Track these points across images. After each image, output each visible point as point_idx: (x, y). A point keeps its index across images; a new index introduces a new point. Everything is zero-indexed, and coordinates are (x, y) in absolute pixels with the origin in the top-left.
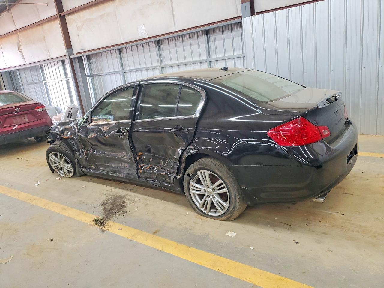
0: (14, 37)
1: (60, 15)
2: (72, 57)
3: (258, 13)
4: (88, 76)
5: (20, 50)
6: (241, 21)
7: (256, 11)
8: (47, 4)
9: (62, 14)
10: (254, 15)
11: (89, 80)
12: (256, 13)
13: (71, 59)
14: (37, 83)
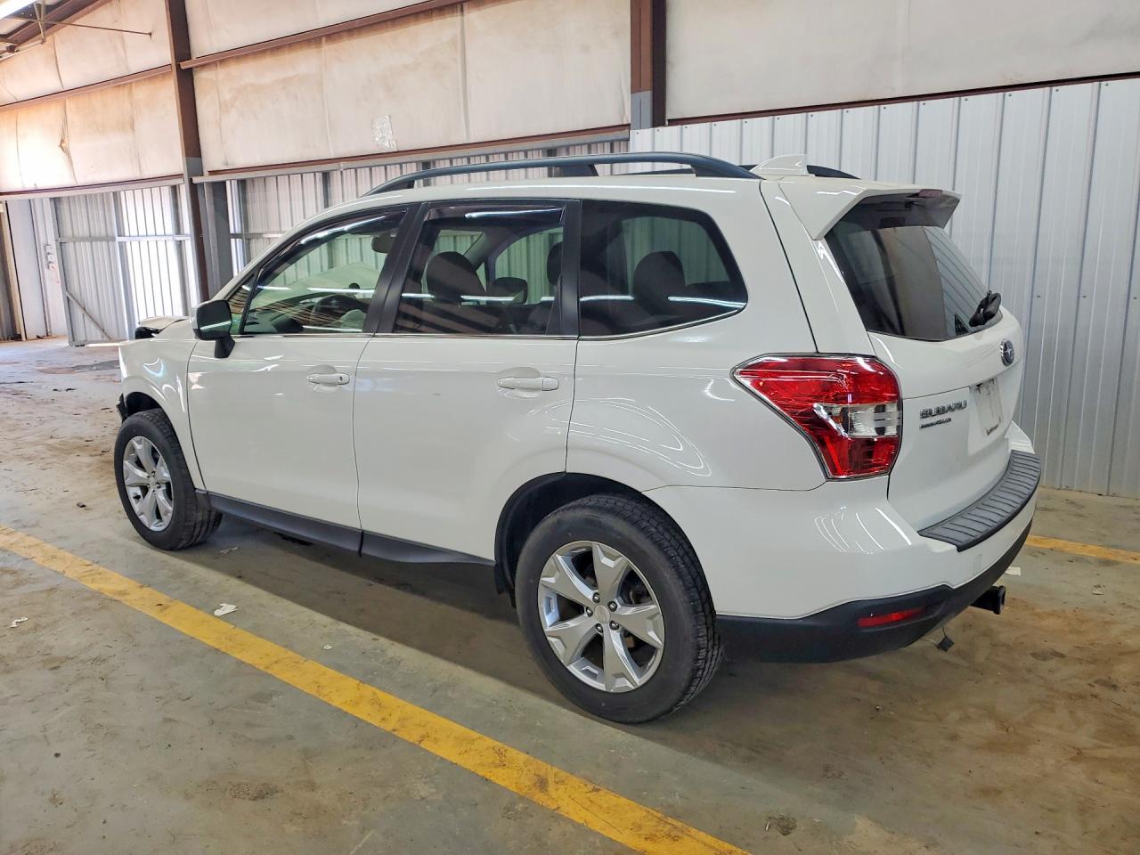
0: (52, 112)
1: (178, 67)
2: (196, 180)
3: (673, 122)
4: (236, 236)
5: (63, 145)
6: (627, 136)
7: (669, 116)
8: (150, 34)
9: (184, 65)
10: (664, 125)
11: (236, 246)
12: (669, 120)
13: (196, 185)
14: (100, 239)
